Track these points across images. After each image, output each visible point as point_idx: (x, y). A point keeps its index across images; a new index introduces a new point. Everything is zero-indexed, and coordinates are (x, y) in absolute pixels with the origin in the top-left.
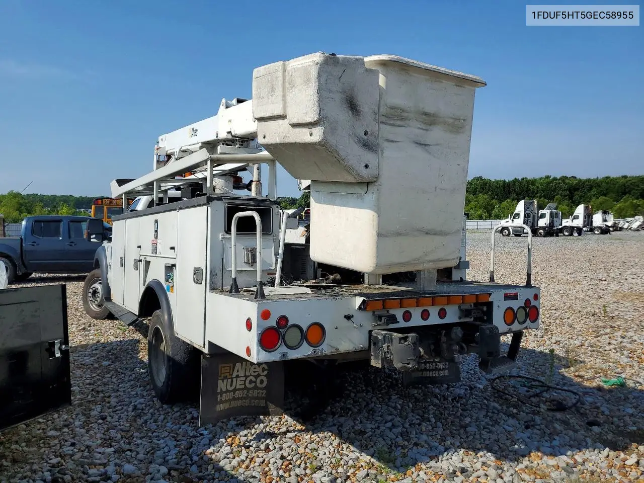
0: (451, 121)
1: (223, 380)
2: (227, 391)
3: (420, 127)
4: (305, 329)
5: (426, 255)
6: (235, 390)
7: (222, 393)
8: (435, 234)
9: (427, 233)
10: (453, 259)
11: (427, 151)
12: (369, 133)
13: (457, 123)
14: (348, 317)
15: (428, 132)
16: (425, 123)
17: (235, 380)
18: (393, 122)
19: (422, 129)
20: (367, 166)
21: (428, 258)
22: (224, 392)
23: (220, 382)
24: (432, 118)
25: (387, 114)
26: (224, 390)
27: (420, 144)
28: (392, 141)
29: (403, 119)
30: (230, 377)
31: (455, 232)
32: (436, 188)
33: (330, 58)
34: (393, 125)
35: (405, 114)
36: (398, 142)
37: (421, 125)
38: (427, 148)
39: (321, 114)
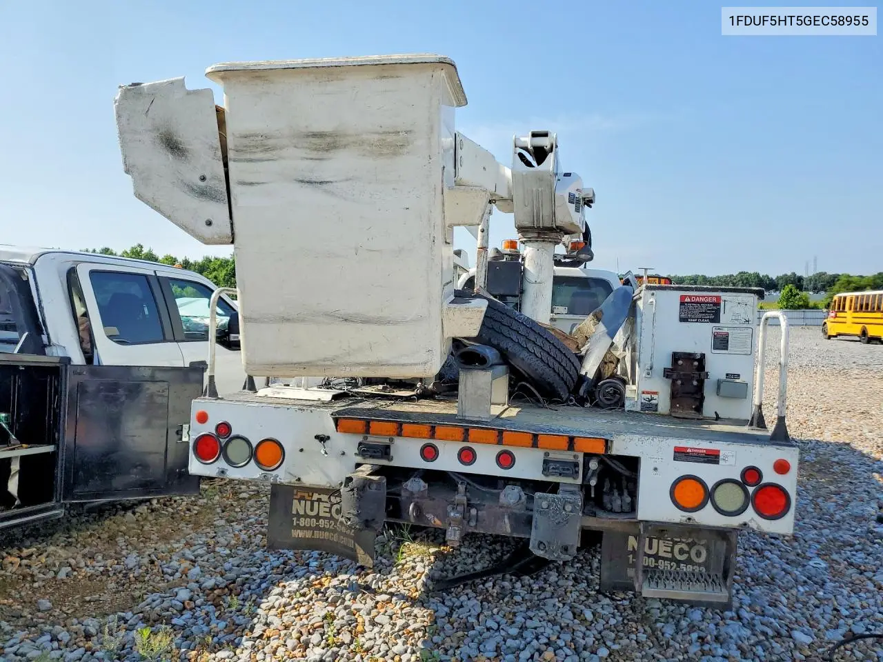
0: (376, 137)
1: (299, 500)
2: (306, 516)
3: (305, 156)
4: (254, 445)
5: (349, 354)
6: (318, 517)
7: (298, 516)
8: (367, 321)
9: (346, 320)
10: (415, 364)
11: (326, 191)
12: (208, 177)
13: (390, 138)
14: (322, 439)
15: (324, 162)
16: (315, 149)
17: (316, 504)
18: (248, 156)
19: (312, 159)
20: (209, 223)
21: (352, 359)
22: (302, 516)
23: (295, 502)
24: (329, 140)
25: (236, 146)
26: (302, 513)
27: (310, 182)
28: (251, 184)
29: (267, 149)
30: (310, 498)
31: (412, 320)
32: (357, 250)
33: (129, 90)
34: (251, 161)
35: (271, 142)
36: (263, 183)
37: (306, 153)
38: (325, 186)
39: (127, 163)
